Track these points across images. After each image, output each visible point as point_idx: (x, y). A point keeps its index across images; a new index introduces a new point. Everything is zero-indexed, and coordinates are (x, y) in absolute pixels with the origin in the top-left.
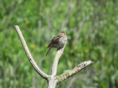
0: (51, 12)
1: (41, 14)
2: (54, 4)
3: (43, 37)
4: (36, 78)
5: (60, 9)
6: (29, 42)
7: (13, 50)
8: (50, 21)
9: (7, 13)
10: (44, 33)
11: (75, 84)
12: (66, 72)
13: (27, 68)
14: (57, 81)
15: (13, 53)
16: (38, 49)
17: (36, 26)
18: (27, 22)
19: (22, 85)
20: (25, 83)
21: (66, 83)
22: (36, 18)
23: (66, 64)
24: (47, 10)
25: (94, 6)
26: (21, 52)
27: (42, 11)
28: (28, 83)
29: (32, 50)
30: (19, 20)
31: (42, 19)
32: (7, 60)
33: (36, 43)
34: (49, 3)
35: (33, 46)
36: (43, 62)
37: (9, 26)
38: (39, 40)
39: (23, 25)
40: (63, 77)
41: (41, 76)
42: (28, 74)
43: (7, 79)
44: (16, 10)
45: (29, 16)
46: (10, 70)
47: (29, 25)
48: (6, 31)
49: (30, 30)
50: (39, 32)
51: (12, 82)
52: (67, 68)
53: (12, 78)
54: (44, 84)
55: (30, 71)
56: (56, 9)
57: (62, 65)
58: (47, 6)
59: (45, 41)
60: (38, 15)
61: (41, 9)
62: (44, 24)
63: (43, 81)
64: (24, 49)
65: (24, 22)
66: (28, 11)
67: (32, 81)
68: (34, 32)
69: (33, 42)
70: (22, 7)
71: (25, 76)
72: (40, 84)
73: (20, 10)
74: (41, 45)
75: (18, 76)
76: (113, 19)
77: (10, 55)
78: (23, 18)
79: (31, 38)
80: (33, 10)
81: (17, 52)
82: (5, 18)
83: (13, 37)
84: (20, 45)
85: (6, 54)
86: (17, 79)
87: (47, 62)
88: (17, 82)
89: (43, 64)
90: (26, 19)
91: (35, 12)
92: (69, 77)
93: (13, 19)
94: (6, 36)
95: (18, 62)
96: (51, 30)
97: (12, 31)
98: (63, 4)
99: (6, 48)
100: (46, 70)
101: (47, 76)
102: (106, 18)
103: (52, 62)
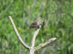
0: (31, 8)
1: (25, 9)
2: (33, 3)
3: (26, 23)
4: (22, 48)
5: (36, 6)
7: (7, 31)
8: (31, 14)
9: (4, 9)
12: (40, 45)
13: (16, 42)
14: (34, 50)
17: (22, 16)
18: (16, 14)
19: (13, 52)
20: (15, 51)
21: (40, 51)
23: (40, 40)
24: (29, 7)
25: (58, 4)
26: (12, 33)
28: (17, 51)
30: (11, 13)
31: (25, 12)
32: (4, 37)
33: (22, 27)
34: (30, 3)
35: (20, 29)
36: (26, 39)
37: (5, 16)
38: (23, 25)
39: (14, 16)
40: (39, 48)
42: (17, 46)
43: (4, 49)
44: (9, 7)
45: (17, 11)
46: (6, 44)
48: (3, 19)
49: (18, 19)
50: (23, 20)
51: (7, 51)
52: (41, 42)
53: (7, 49)
55: (18, 44)
56: (34, 6)
57: (38, 41)
58: (28, 4)
59: (27, 26)
60: (23, 10)
61: (25, 6)
62: (27, 15)
63: (26, 50)
65: (14, 14)
67: (19, 50)
68: (21, 20)
69: (20, 26)
70: (13, 5)
73: (11, 7)
74: (25, 28)
75: (11, 47)
76: (70, 12)
78: (14, 11)
79: (19, 24)
81: (10, 33)
82: (2, 12)
83: (8, 23)
86: (10, 49)
87: (29, 39)
88: (10, 51)
90: (15, 12)
91: (21, 8)
92: (42, 48)
93: (7, 12)
94: (3, 23)
95: (11, 39)
97: (7, 20)
98: (38, 3)
99: (3, 30)
100: (28, 44)
101: (29, 47)
103: (31, 39)
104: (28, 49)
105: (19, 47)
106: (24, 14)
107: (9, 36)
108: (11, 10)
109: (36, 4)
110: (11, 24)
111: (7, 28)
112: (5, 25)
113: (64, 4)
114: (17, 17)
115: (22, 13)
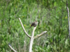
0: (32, 13)
1: (28, 14)
2: (33, 10)
3: (29, 22)
4: (26, 37)
5: (35, 12)
6: (24, 24)
7: (18, 27)
8: (32, 16)
9: (16, 13)
10: (29, 20)
11: (40, 40)
12: (37, 35)
13: (23, 33)
14: (34, 38)
15: (18, 28)
16: (27, 27)
17: (26, 18)
18: (23, 17)
19: (21, 39)
20: (22, 39)
21: (37, 39)
22: (26, 15)
23: (37, 32)
24: (30, 12)
25: (48, 11)
27: (29, 13)
28: (23, 39)
29: (25, 27)
30: (20, 16)
31: (28, 15)
32: (16, 30)
33: (26, 24)
34: (31, 10)
35: (25, 25)
36: (29, 31)
37: (16, 18)
38: (27, 23)
39: (21, 18)
40: (36, 37)
41: (28, 37)
42: (23, 36)
43: (15, 37)
44: (19, 12)
45: (24, 14)
46: (17, 34)
47: (24, 18)
48: (15, 20)
49: (24, 19)
50: (27, 20)
51: (17, 39)
52: (38, 33)
53: (17, 37)
54: (29, 39)
55: (24, 35)
56: (34, 12)
57: (36, 32)
58: (30, 11)
59: (30, 23)
60: (27, 14)
61: (28, 12)
62: (29, 17)
63: (29, 38)
64: (22, 27)
65: (22, 16)
66: (23, 12)
67: (24, 38)
68: (25, 20)
69: (25, 24)
70: (21, 11)
71: (22, 37)
72: (28, 39)
73: (20, 12)
74: (28, 25)
76: (55, 15)
77: (17, 29)
79: (24, 22)
80: (25, 12)
81: (19, 27)
82: (15, 15)
83: (18, 22)
84: (20, 25)
85: (15, 28)
86: (19, 37)
87: (30, 31)
88: (19, 39)
89: (29, 32)
90: (22, 15)
91: (26, 13)
92: (38, 37)
93: (18, 15)
94: (15, 22)
95: (20, 31)
96: (32, 20)
97: (17, 20)
98: (36, 10)
99: (15, 26)
100: (30, 34)
102: (52, 15)
103: (32, 31)
104: (30, 38)
105: (25, 37)
106: (28, 17)
107: (18, 30)
108: (19, 14)
109: (35, 11)
110: (20, 22)
111: (18, 24)
112: (16, 23)
113: (52, 11)
114: (23, 18)
115: (27, 16)
